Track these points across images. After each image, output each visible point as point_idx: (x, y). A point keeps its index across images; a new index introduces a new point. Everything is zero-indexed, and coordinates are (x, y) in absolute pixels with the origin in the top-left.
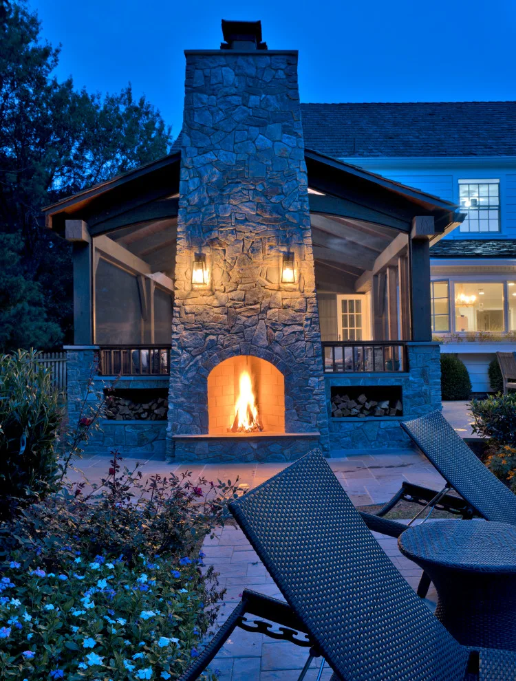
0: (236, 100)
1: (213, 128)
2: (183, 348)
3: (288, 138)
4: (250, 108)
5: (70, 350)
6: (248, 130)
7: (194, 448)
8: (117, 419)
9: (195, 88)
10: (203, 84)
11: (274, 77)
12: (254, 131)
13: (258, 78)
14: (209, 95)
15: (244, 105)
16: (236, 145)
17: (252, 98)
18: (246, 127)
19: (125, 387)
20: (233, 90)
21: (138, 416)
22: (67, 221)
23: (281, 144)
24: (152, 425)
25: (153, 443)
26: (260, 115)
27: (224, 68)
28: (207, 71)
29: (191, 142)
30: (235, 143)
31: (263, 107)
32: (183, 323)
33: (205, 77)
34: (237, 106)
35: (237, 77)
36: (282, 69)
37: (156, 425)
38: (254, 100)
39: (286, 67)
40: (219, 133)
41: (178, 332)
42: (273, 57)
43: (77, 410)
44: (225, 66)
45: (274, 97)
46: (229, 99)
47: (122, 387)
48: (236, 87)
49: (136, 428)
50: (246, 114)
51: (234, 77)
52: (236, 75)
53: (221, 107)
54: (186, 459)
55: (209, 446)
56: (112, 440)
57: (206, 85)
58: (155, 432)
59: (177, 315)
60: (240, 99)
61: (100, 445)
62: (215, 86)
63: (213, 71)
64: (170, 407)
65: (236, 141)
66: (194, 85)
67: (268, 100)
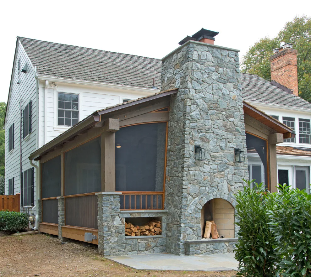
0: (213, 69)
1: (202, 81)
2: (189, 194)
3: (236, 91)
4: (219, 73)
5: (105, 195)
6: (218, 84)
7: (199, 247)
8: (132, 235)
9: (193, 59)
10: (198, 58)
11: (229, 61)
12: (221, 85)
13: (222, 60)
14: (200, 64)
15: (216, 72)
16: (213, 91)
17: (220, 69)
18: (218, 83)
19: (138, 217)
20: (212, 64)
21: (143, 234)
22: (110, 119)
23: (233, 93)
24: (153, 238)
25: (154, 248)
26: (224, 78)
27: (207, 52)
28: (200, 53)
29: (192, 86)
30: (213, 90)
31: (225, 74)
32: (188, 180)
33: (199, 55)
34: (213, 72)
35: (213, 58)
36: (233, 58)
37: (156, 238)
38: (221, 70)
39: (235, 57)
40: (205, 84)
41: (186, 185)
42: (229, 51)
43: (109, 231)
44: (207, 51)
45: (230, 70)
46: (210, 68)
47: (136, 217)
48: (213, 63)
49: (145, 240)
50: (217, 76)
51: (211, 57)
52: (212, 57)
53: (206, 71)
54: (195, 253)
55: (207, 245)
56: (130, 248)
57: (199, 59)
58: (155, 242)
59: (186, 176)
60: (215, 68)
61: (123, 252)
62: (203, 60)
63: (203, 53)
64: (182, 225)
65: (214, 89)
66: (194, 58)
67: (227, 71)
